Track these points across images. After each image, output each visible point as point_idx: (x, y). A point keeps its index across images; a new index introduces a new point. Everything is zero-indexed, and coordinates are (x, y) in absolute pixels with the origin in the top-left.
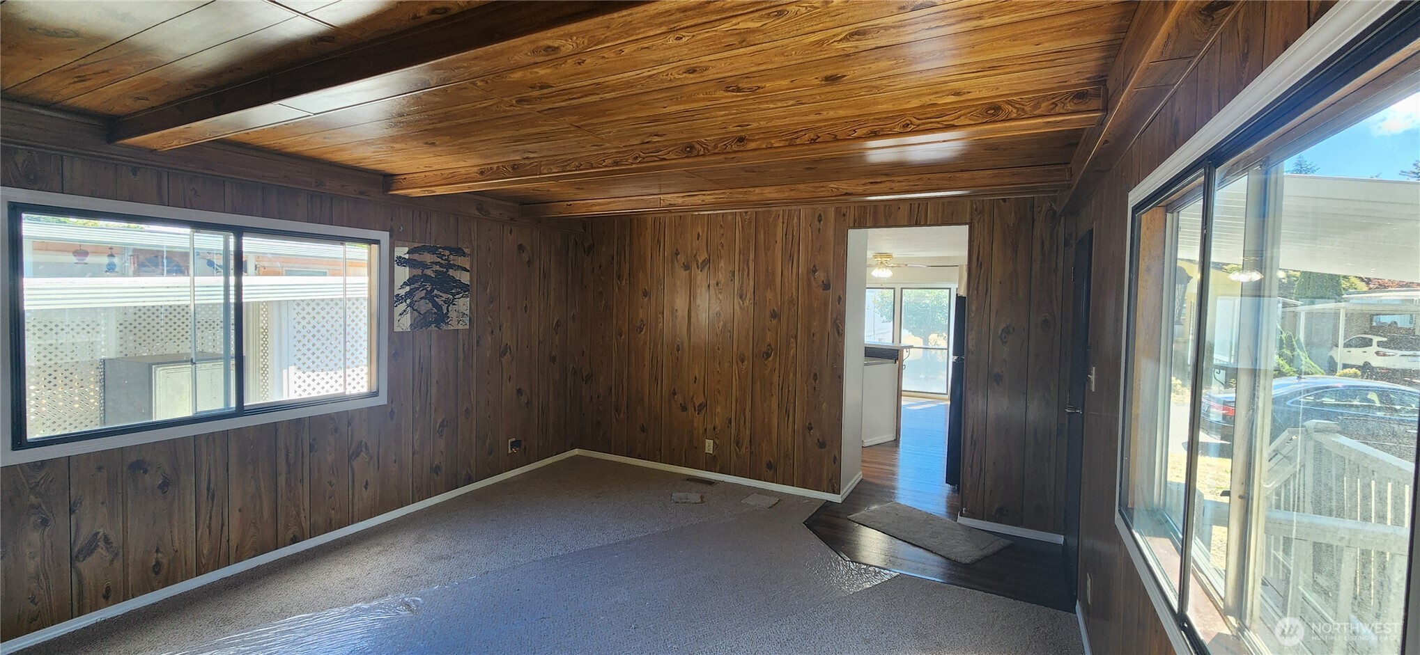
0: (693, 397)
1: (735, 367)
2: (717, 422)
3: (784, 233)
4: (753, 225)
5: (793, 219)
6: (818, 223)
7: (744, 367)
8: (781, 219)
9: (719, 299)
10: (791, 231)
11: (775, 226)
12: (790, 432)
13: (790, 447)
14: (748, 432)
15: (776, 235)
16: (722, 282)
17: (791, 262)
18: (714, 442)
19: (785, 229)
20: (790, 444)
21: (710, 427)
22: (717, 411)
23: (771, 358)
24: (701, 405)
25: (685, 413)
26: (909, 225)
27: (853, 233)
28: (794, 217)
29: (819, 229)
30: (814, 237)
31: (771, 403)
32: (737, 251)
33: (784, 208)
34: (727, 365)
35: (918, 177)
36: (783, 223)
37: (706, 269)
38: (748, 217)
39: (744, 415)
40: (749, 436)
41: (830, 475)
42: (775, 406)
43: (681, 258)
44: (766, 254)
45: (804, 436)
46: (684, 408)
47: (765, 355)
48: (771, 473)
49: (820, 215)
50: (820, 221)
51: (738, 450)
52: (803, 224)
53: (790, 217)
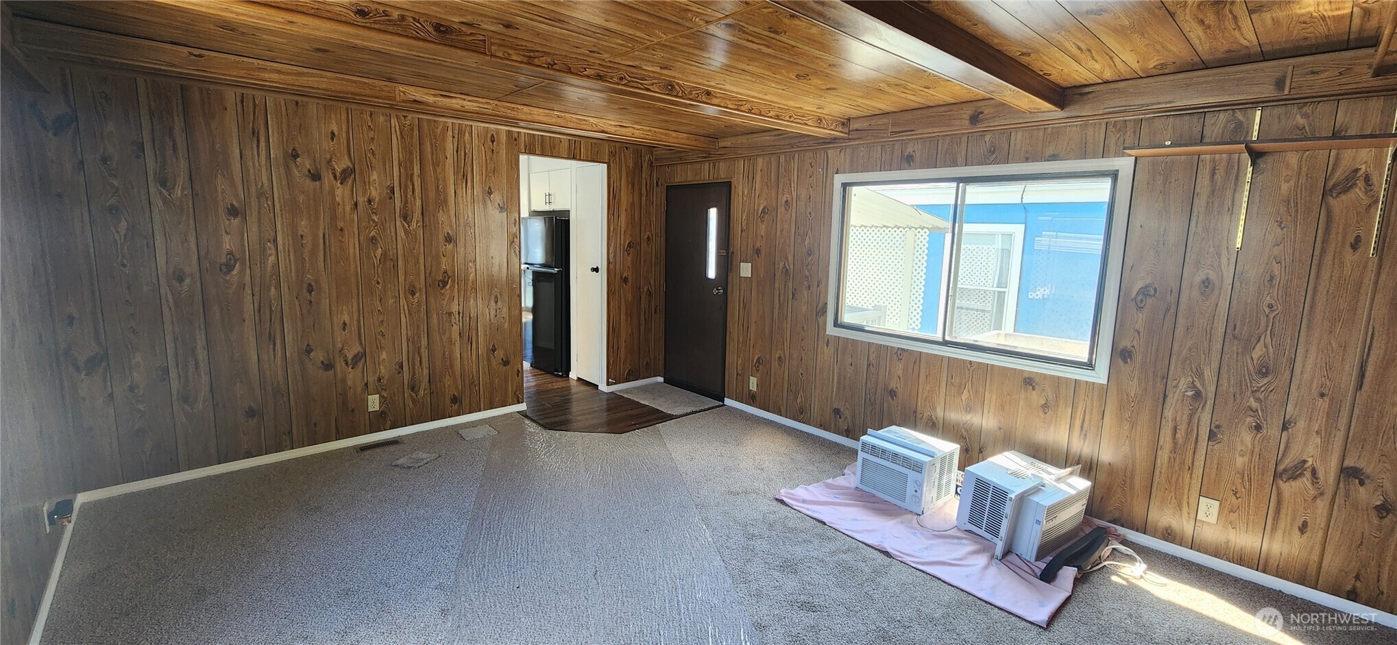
0: (342, 349)
1: (403, 302)
2: (383, 371)
3: (455, 148)
4: (416, 133)
5: (464, 135)
6: (491, 143)
7: (416, 300)
8: (450, 133)
9: (374, 221)
10: (463, 148)
11: (444, 140)
12: (474, 359)
13: (475, 374)
14: (426, 372)
15: (445, 150)
16: (377, 199)
17: (464, 181)
18: (381, 396)
19: (455, 145)
20: (474, 370)
21: (372, 379)
22: (381, 358)
23: (448, 287)
24: (355, 356)
25: (331, 372)
26: (568, 158)
27: (523, 158)
28: (465, 133)
29: (493, 151)
30: (488, 158)
31: (451, 335)
32: (396, 163)
33: (454, 121)
34: (391, 301)
35: (648, 128)
36: (453, 137)
37: (350, 182)
38: (408, 123)
39: (419, 353)
40: (427, 377)
41: (515, 388)
42: (455, 335)
43: (305, 162)
44: (435, 171)
45: (489, 360)
46: (328, 366)
47: (440, 283)
48: (456, 407)
49: (493, 136)
50: (493, 142)
51: (414, 395)
52: (475, 141)
53: (461, 132)
